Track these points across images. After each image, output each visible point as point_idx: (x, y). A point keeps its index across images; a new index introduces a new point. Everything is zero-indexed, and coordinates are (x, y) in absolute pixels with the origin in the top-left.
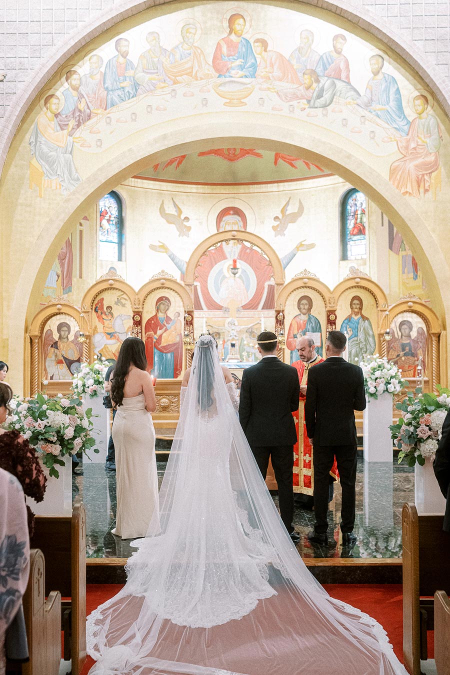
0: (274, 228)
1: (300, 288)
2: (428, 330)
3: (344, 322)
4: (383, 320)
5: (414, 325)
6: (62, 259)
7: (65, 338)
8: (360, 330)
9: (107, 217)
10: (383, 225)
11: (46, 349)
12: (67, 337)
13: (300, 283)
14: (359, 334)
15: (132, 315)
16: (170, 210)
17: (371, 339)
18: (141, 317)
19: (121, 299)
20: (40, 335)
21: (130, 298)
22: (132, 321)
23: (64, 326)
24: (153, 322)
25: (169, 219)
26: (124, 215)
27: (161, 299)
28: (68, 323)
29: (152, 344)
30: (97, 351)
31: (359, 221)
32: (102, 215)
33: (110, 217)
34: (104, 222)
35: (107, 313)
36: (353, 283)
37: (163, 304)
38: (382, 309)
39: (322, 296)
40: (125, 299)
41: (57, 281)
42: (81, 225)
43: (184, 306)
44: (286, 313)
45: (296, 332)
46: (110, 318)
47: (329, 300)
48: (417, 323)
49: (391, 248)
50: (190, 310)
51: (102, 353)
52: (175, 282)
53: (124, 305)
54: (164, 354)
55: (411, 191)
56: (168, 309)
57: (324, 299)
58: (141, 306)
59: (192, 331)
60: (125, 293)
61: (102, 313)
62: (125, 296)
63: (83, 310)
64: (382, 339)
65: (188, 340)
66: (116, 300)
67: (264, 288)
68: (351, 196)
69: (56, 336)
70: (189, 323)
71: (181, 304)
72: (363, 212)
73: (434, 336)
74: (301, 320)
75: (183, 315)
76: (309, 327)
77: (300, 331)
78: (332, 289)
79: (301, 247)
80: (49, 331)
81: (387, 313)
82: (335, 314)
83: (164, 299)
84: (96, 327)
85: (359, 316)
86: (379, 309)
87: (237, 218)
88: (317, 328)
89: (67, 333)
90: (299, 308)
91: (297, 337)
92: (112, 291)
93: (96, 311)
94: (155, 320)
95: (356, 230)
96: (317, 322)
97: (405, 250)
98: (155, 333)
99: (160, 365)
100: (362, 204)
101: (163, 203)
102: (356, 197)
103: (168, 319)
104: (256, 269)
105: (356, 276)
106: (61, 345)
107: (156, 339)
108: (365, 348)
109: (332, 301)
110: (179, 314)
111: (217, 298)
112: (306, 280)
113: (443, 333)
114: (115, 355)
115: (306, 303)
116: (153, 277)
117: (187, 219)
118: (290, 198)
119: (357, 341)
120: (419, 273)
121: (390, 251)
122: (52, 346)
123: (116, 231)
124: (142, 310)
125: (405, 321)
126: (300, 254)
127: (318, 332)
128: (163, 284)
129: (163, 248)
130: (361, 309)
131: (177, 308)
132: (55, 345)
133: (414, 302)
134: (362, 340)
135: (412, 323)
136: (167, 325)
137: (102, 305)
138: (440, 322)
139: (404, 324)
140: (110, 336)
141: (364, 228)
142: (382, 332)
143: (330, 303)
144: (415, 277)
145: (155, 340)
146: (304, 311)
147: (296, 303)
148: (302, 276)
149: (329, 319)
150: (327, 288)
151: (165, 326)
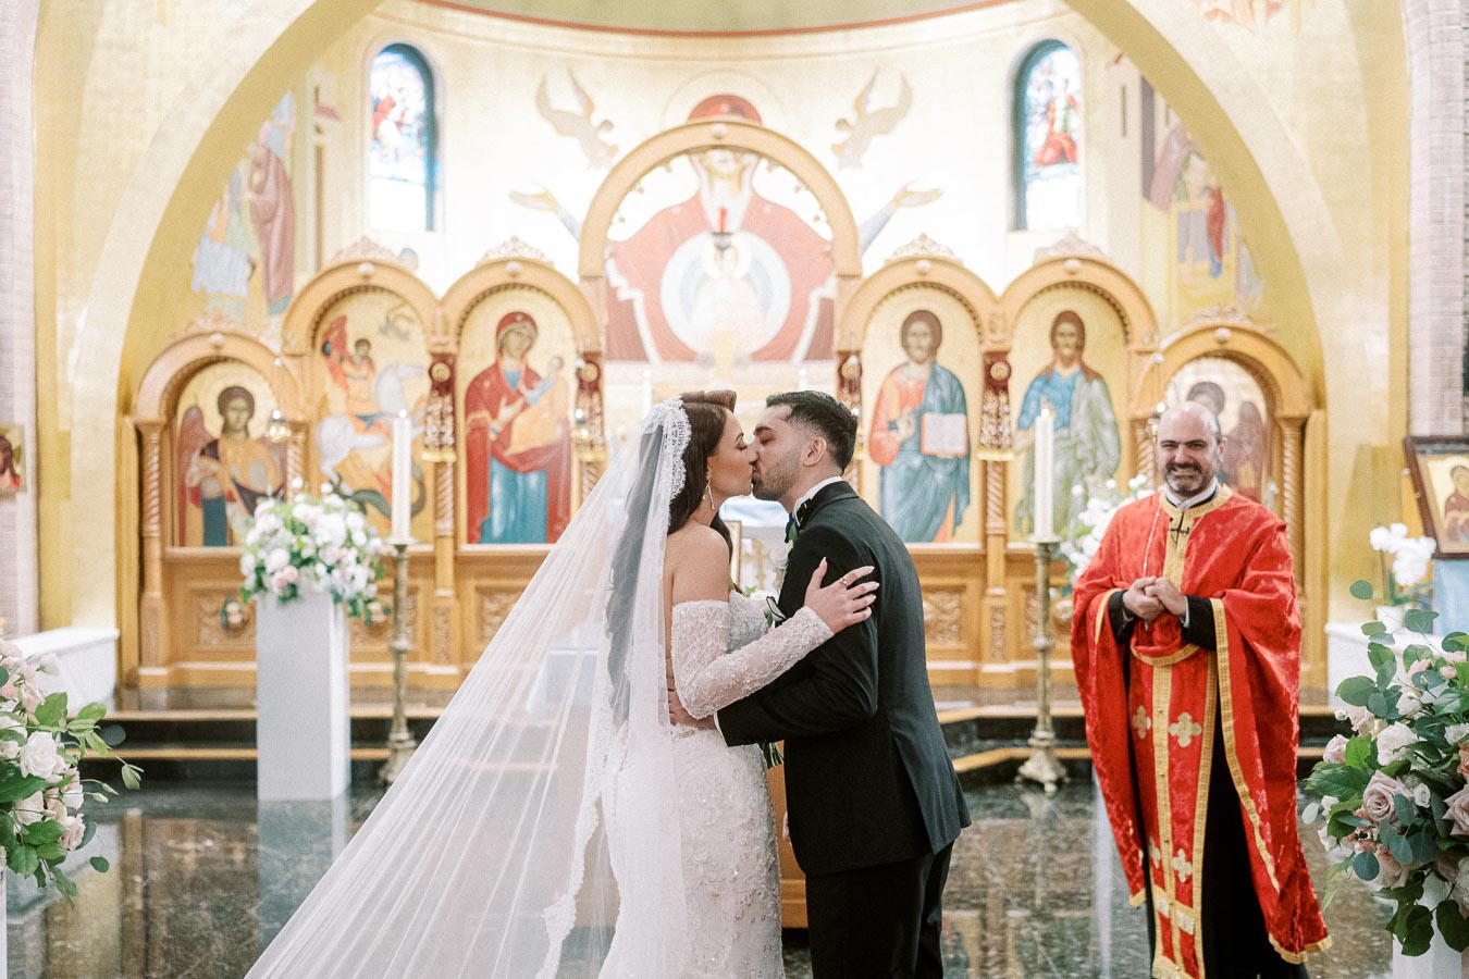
0: (837, 149)
1: (908, 286)
2: (1271, 411)
3: (1031, 387)
4: (1145, 379)
5: (1230, 394)
6: (263, 220)
7: (238, 431)
8: (1078, 408)
9: (394, 114)
10: (1124, 133)
11: (186, 459)
12: (246, 428)
13: (908, 275)
14: (1074, 418)
15: (427, 361)
16: (567, 101)
17: (1108, 435)
18: (452, 369)
19: (397, 317)
20: (164, 419)
21: (419, 316)
22: (426, 384)
23: (236, 396)
24: (487, 384)
25: (561, 123)
26: (439, 109)
27: (510, 319)
28: (249, 386)
29: (484, 444)
30: (328, 468)
31: (1058, 126)
32: (380, 109)
33: (403, 114)
34: (387, 127)
35: (357, 359)
36: (1058, 274)
37: (519, 334)
38: (1141, 347)
39: (971, 312)
40: (410, 320)
41: (250, 278)
42: (318, 130)
43: (575, 339)
44: (866, 357)
45: (894, 413)
46: (364, 371)
47: (991, 322)
48: (1239, 387)
49: (1147, 193)
50: (594, 349)
51: (343, 474)
52: (548, 269)
53: (404, 336)
54: (520, 478)
55: (1228, 9)
56: (529, 348)
57: (974, 319)
58: (452, 338)
59: (598, 410)
60: (405, 302)
61: (342, 360)
62: (407, 311)
63: (287, 350)
64: (1140, 433)
65: (584, 433)
66: (383, 321)
67: (807, 305)
68: (1037, 61)
69: (213, 425)
70: (590, 387)
71: (568, 333)
72: (1071, 104)
73: (1291, 426)
74: (909, 378)
75: (574, 362)
76: (933, 400)
77: (908, 409)
78: (998, 290)
79: (904, 197)
80: (194, 413)
81: (1159, 358)
82: (1006, 363)
83: (519, 318)
84: (324, 400)
85: (1075, 368)
86: (1135, 346)
88: (955, 403)
89: (245, 415)
90: (905, 346)
91: (896, 428)
92: (371, 296)
93: (325, 352)
94: (494, 378)
95: (1051, 153)
96: (955, 384)
97: (1187, 196)
98: (494, 415)
99: (506, 507)
100: (1067, 81)
101: (543, 84)
102: (1052, 63)
103: (531, 377)
104: (788, 256)
105: (1068, 253)
106: (227, 449)
107: (499, 434)
108: (1090, 458)
109: (999, 323)
110: (562, 363)
111: (688, 331)
112: (924, 265)
113: (1316, 417)
114: (378, 477)
115: (924, 331)
116: (487, 255)
117: (607, 124)
118: (877, 71)
119: (1069, 438)
120: (1226, 258)
121: (1145, 200)
122: (203, 453)
123: (421, 152)
124: (452, 348)
125: (1204, 383)
126: (901, 216)
127: (959, 412)
128: (514, 275)
129: (545, 200)
130: (1080, 347)
131: (555, 344)
132: (212, 449)
133: (1234, 329)
134: (1084, 436)
135: (1225, 389)
136: (528, 394)
137: (343, 337)
138: (1307, 387)
139: (1201, 392)
140: (362, 425)
141: (1073, 145)
142: (1140, 413)
143: (993, 331)
144: (1217, 270)
145: (492, 437)
146: (919, 354)
147: (896, 331)
148: (910, 253)
149: (991, 377)
150: (987, 288)
151: (520, 394)
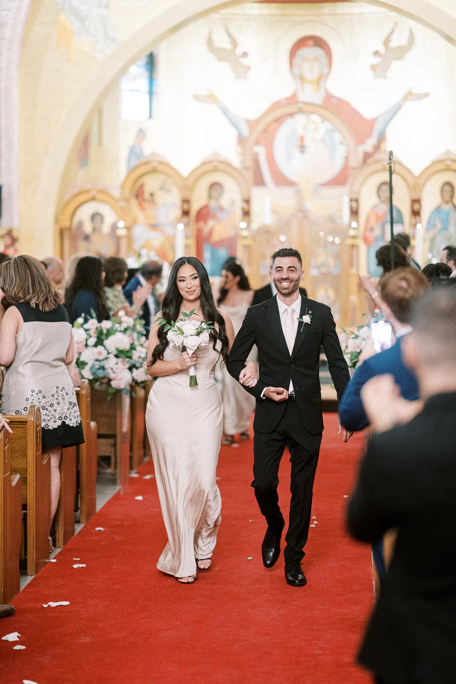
0: (373, 68)
3: (432, 214)
7: (98, 231)
8: (451, 222)
11: (78, 241)
12: (100, 229)
13: (379, 167)
14: (450, 226)
16: (222, 42)
18: (189, 205)
20: (69, 225)
23: (97, 217)
25: (220, 54)
27: (213, 185)
28: (102, 212)
29: (203, 236)
30: (137, 246)
35: (149, 200)
36: (443, 166)
37: (216, 192)
43: (241, 193)
44: (361, 202)
45: (374, 224)
46: (151, 206)
47: (414, 186)
50: (247, 197)
52: (229, 164)
54: (217, 250)
56: (220, 196)
57: (407, 184)
58: (190, 193)
60: (170, 178)
61: (144, 201)
63: (123, 198)
71: (237, 191)
74: (380, 210)
75: (241, 203)
77: (378, 222)
78: (417, 174)
79: (409, 96)
80: (79, 222)
82: (420, 203)
83: (217, 185)
85: (450, 205)
87: (317, 52)
88: (398, 220)
89: (100, 224)
90: (379, 196)
91: (373, 230)
92: (155, 174)
93: (137, 198)
94: (206, 210)
96: (399, 213)
98: (206, 224)
99: (211, 262)
101: (210, 34)
103: (222, 209)
105: (447, 158)
106: (94, 239)
107: (208, 233)
109: (417, 186)
115: (386, 190)
116: (205, 159)
117: (245, 54)
118: (396, 24)
122: (83, 239)
124: (190, 198)
126: (408, 106)
127: (401, 223)
128: (215, 166)
129: (211, 98)
130: (452, 197)
131: (231, 196)
132: (87, 238)
134: (454, 234)
136: (219, 215)
137: (144, 192)
140: (152, 228)
143: (414, 190)
145: (204, 233)
146: (384, 199)
147: (375, 190)
148: (381, 157)
149: (413, 209)
150: (412, 173)
151: (216, 216)
